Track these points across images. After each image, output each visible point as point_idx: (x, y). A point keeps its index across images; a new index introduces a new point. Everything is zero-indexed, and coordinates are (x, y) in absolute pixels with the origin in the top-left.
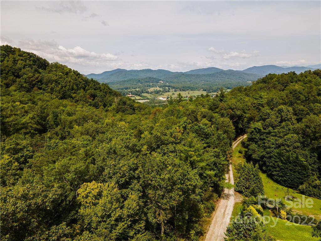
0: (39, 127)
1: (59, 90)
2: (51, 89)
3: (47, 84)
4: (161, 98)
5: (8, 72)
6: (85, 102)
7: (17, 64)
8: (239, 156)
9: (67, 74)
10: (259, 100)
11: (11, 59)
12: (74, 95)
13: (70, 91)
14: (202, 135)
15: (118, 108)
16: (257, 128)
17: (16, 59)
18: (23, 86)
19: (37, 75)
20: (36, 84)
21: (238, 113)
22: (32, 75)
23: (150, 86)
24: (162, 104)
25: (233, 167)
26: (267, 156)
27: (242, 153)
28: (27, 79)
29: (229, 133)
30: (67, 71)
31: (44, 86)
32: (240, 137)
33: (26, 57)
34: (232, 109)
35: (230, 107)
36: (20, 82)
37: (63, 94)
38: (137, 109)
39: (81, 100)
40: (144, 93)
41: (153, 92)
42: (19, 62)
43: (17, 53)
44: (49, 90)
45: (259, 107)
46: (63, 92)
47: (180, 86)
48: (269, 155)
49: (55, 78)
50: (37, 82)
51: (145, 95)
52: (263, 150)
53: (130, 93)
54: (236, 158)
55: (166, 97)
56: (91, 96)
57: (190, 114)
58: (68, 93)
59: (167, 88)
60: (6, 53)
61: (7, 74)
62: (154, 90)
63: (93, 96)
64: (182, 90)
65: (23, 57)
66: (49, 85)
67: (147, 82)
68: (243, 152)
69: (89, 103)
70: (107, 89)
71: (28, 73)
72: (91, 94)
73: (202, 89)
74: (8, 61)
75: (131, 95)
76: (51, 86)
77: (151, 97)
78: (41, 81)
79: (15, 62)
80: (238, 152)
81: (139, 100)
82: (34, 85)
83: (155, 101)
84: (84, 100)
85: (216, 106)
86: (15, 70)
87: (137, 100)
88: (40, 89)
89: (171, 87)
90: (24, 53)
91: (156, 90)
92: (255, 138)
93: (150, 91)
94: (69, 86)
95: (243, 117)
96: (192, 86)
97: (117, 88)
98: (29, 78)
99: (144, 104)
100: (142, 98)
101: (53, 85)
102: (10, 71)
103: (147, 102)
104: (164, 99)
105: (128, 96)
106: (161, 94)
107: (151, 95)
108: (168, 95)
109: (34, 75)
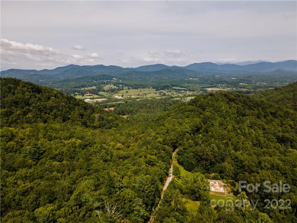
2: (54, 114)
4: (116, 97)
8: (175, 160)
20: (43, 110)
23: (104, 83)
24: (119, 102)
25: (173, 165)
37: (63, 117)
40: (100, 91)
47: (132, 83)
48: (184, 161)
51: (102, 93)
53: (88, 92)
55: (121, 95)
58: (66, 115)
59: (121, 85)
61: (21, 104)
62: (109, 87)
64: (134, 88)
67: (101, 79)
68: (177, 158)
73: (152, 87)
75: (89, 94)
77: (107, 96)
78: (45, 108)
81: (97, 98)
83: (112, 100)
86: (26, 100)
87: (95, 98)
88: (46, 113)
89: (124, 85)
91: (112, 88)
92: (180, 154)
93: (106, 89)
96: (142, 83)
97: (73, 86)
98: (38, 106)
99: (102, 102)
100: (99, 97)
102: (23, 101)
103: (105, 100)
104: (119, 98)
105: (87, 94)
106: (117, 92)
107: (107, 93)
108: (123, 93)
109: (41, 103)
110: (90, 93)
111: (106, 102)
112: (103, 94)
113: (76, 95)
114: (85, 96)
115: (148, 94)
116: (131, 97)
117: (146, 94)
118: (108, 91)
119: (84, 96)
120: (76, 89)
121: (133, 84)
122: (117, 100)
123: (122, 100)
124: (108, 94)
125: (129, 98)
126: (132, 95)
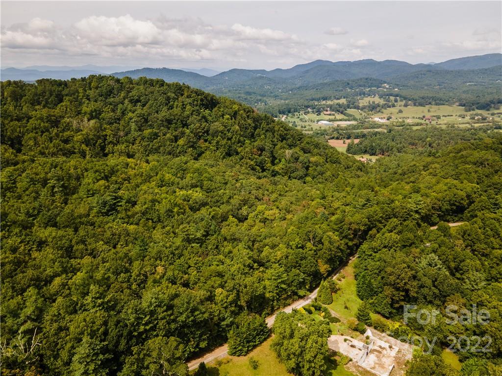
1: (225, 145)
2: (217, 143)
3: (213, 135)
4: (376, 119)
5: (177, 121)
6: (250, 160)
7: (185, 109)
11: (180, 104)
12: (239, 150)
13: (236, 144)
17: (185, 103)
19: (203, 125)
20: (202, 136)
22: (199, 125)
23: (364, 94)
24: (376, 130)
28: (195, 130)
31: (209, 138)
33: (194, 98)
37: (228, 150)
38: (312, 167)
39: (246, 156)
40: (350, 108)
41: (366, 106)
42: (188, 107)
43: (186, 93)
46: (228, 147)
47: (417, 94)
49: (222, 128)
50: (203, 133)
51: (352, 111)
53: (329, 109)
55: (386, 116)
56: (258, 150)
58: (234, 147)
59: (392, 98)
60: (175, 96)
61: (176, 124)
62: (369, 102)
63: (261, 150)
64: (417, 104)
65: (191, 97)
67: (360, 86)
69: (255, 160)
70: (281, 131)
71: (195, 122)
72: (259, 147)
73: (457, 104)
74: (177, 106)
75: (329, 112)
77: (361, 117)
78: (207, 132)
79: (184, 107)
81: (341, 120)
82: (200, 138)
83: (366, 125)
84: (250, 156)
86: (184, 118)
87: (337, 120)
88: (206, 141)
89: (401, 97)
90: (193, 91)
91: (374, 102)
93: (361, 105)
96: (441, 95)
97: (310, 97)
98: (197, 129)
99: (346, 128)
100: (345, 118)
101: (219, 137)
102: (179, 120)
103: (353, 124)
104: (382, 121)
105: (325, 112)
106: (379, 111)
107: (361, 112)
108: (391, 114)
109: (201, 125)
110: (332, 110)
111: (354, 127)
112: (353, 114)
113: (308, 112)
114: (322, 116)
115: (446, 116)
116: (404, 122)
117: (438, 117)
118: (364, 108)
119: (320, 115)
120: (311, 103)
121: (419, 97)
122: (375, 125)
123: (385, 127)
124: (363, 114)
125: (400, 122)
126: (408, 118)
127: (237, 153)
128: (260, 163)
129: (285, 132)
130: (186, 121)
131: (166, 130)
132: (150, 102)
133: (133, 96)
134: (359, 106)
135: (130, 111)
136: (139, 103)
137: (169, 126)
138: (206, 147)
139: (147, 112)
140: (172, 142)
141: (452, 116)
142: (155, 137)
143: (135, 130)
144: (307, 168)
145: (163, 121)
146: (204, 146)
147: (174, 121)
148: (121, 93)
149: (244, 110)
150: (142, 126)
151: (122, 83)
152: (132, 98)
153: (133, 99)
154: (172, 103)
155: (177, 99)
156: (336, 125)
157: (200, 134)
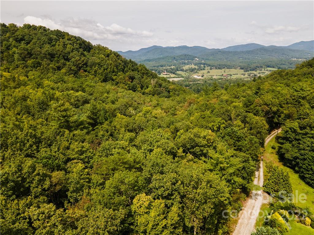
0: (91, 121)
1: (102, 73)
2: (95, 72)
3: (91, 66)
4: (196, 77)
5: (59, 56)
6: (124, 85)
7: (66, 47)
8: (271, 152)
9: (108, 56)
10: (299, 93)
11: (61, 44)
12: (114, 77)
13: (111, 73)
14: (235, 137)
15: (154, 90)
16: (293, 128)
17: (66, 43)
18: (72, 69)
19: (83, 59)
20: (82, 67)
21: (275, 109)
22: (79, 58)
23: (185, 63)
24: (197, 82)
25: (265, 164)
26: (301, 157)
27: (275, 149)
28: (75, 62)
29: (262, 134)
30: (109, 52)
31: (88, 68)
32: (275, 130)
33: (73, 41)
34: (268, 105)
35: (265, 103)
36: (69, 65)
37: (105, 77)
38: (171, 91)
39: (121, 82)
40: (178, 71)
41: (188, 69)
42: (68, 46)
43: (66, 37)
44: (93, 73)
45: (299, 100)
46: (105, 75)
47: (216, 63)
48: (303, 157)
49: (98, 61)
50: (83, 65)
52: (297, 151)
53: (165, 71)
54: (268, 154)
55: (201, 75)
56: (129, 78)
57: (224, 113)
58: (110, 75)
59: (202, 65)
60: (57, 38)
61: (58, 57)
62: (189, 67)
63: (132, 78)
64: (217, 68)
65: (71, 40)
66: (93, 68)
67: (182, 59)
68: (277, 148)
69: (128, 85)
70: (144, 70)
71: (75, 57)
72: (130, 76)
73: (239, 68)
74: (59, 45)
75: (166, 73)
76: (95, 69)
77: (185, 75)
78: (86, 64)
79: (65, 46)
80: (271, 148)
81: (174, 78)
82: (80, 68)
83: (190, 79)
84: (124, 82)
85: (251, 102)
86: (65, 54)
87: (172, 78)
88: (85, 71)
89: (207, 65)
90: (72, 36)
91: (191, 67)
92: (290, 138)
93: (185, 69)
94: (111, 68)
95: (279, 111)
96: (229, 63)
97: (152, 65)
98: (77, 61)
99: (178, 82)
100: (176, 76)
101: (97, 67)
102: (61, 55)
103: (182, 80)
104: (199, 78)
105: (163, 73)
106: (196, 72)
107: (185, 73)
108: (203, 73)
109: (81, 59)
110: (167, 72)
112: (181, 74)
115: (234, 74)
116: (212, 77)
117: (231, 75)
118: (187, 70)
119: (160, 75)
120: (154, 68)
122: (195, 80)
123: (201, 80)
124: (187, 74)
125: (210, 78)
126: (214, 76)
127: (113, 80)
128: (132, 88)
129: (147, 72)
130: (68, 56)
131: (49, 62)
132: (34, 40)
133: (18, 36)
134: (184, 70)
135: (15, 46)
136: (24, 41)
137: (52, 59)
138: (86, 75)
139: (30, 47)
140: (55, 70)
141: (237, 74)
142: (39, 65)
143: (18, 60)
144: (169, 92)
145: (46, 55)
146: (84, 74)
147: (56, 56)
148: (6, 34)
149: (114, 54)
150: (25, 57)
151: (8, 28)
152: (16, 37)
153: (18, 38)
154: (55, 43)
155: (59, 40)
156: (172, 80)
157: (80, 65)
